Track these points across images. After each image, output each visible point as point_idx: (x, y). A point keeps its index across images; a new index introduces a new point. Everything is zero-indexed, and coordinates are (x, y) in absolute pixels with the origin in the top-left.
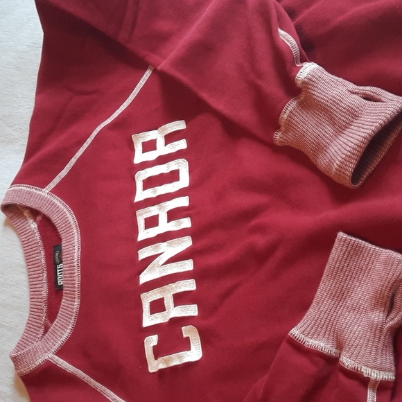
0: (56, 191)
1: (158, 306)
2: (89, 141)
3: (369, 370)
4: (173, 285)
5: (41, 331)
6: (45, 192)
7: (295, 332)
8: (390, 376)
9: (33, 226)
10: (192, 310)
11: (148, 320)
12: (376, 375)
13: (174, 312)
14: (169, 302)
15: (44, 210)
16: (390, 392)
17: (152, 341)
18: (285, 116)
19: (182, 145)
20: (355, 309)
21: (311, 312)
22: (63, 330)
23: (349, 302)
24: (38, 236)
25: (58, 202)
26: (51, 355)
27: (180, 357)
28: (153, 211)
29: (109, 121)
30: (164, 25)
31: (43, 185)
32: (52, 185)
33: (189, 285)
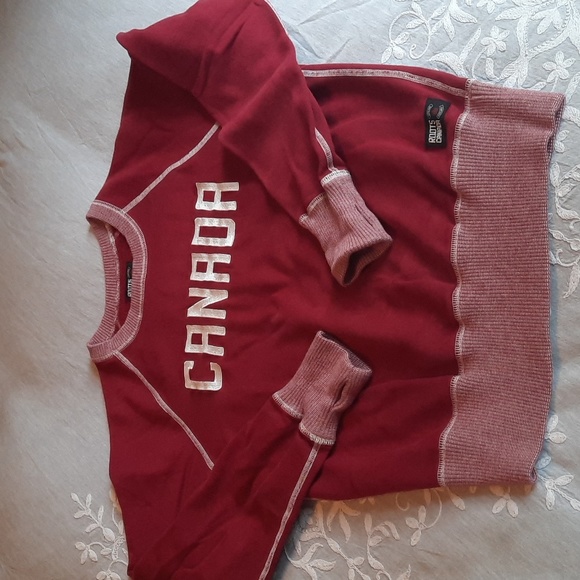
0: (131, 213)
1: (197, 339)
2: (161, 178)
3: (315, 437)
4: (209, 327)
5: (113, 330)
6: (123, 213)
7: (277, 396)
8: (330, 442)
9: (112, 240)
10: (219, 352)
11: (190, 348)
12: (318, 440)
13: (207, 349)
14: (205, 339)
15: (121, 230)
16: (327, 453)
17: (189, 365)
18: (312, 207)
19: (232, 206)
20: (319, 390)
21: (291, 384)
22: (129, 334)
23: (316, 384)
24: (115, 250)
25: (132, 223)
26: (117, 352)
27: (205, 385)
28: (204, 258)
29: (178, 164)
30: (231, 90)
31: (121, 206)
32: (129, 207)
33: (220, 331)
